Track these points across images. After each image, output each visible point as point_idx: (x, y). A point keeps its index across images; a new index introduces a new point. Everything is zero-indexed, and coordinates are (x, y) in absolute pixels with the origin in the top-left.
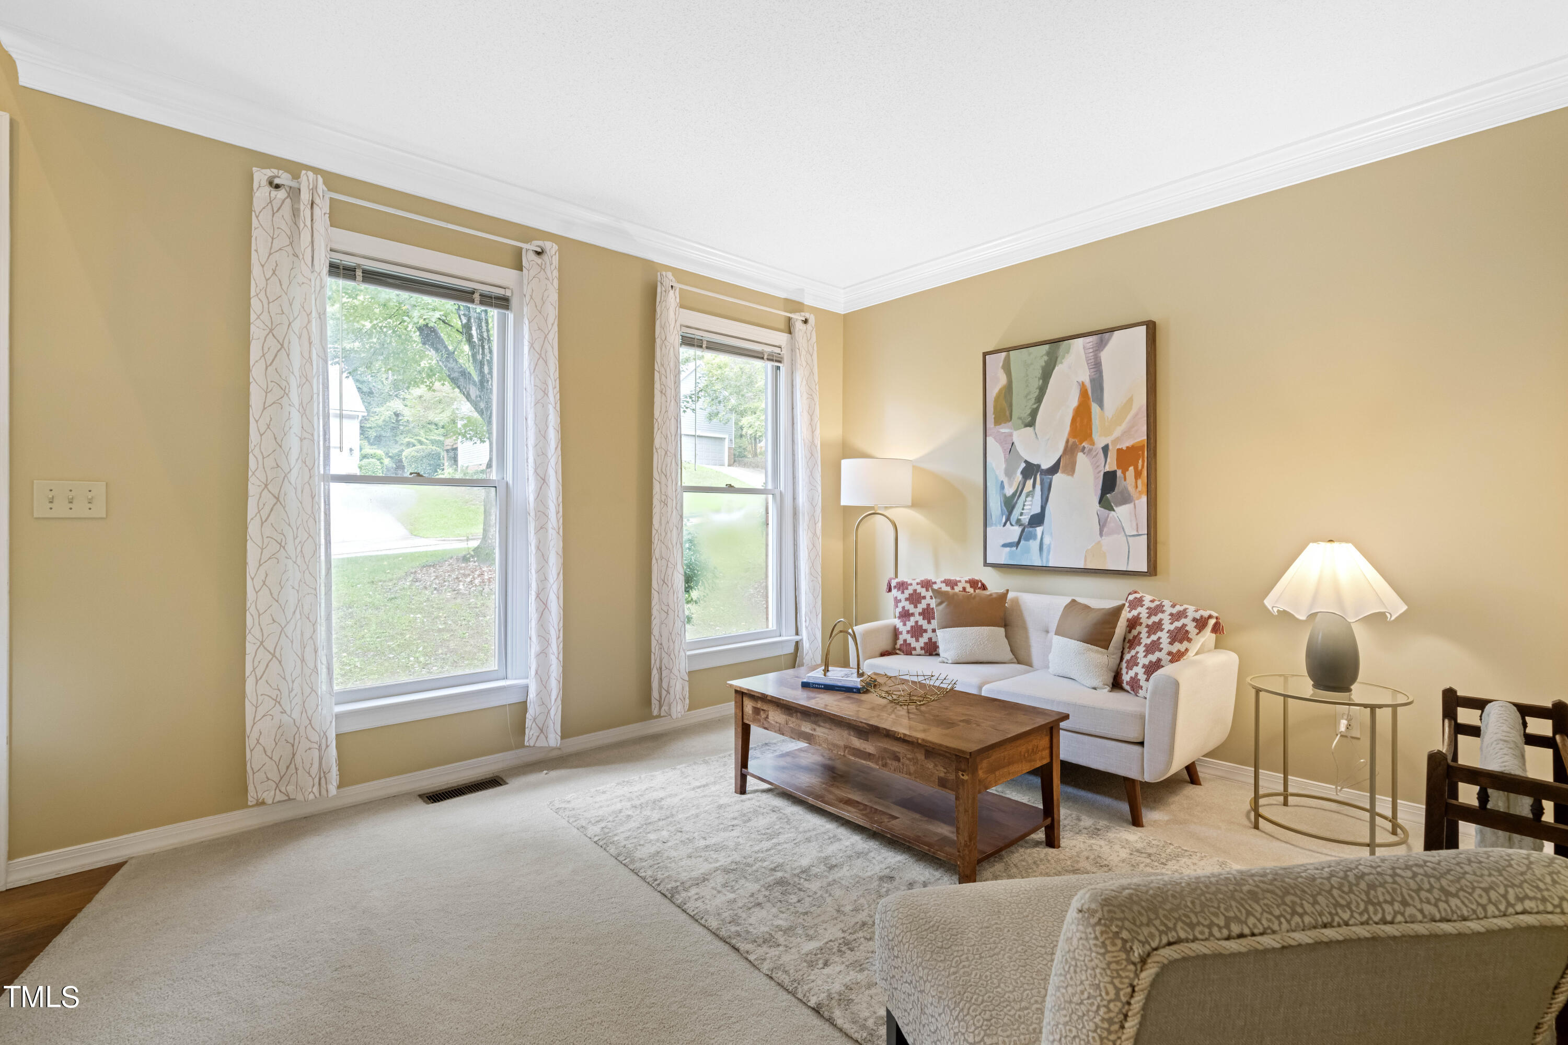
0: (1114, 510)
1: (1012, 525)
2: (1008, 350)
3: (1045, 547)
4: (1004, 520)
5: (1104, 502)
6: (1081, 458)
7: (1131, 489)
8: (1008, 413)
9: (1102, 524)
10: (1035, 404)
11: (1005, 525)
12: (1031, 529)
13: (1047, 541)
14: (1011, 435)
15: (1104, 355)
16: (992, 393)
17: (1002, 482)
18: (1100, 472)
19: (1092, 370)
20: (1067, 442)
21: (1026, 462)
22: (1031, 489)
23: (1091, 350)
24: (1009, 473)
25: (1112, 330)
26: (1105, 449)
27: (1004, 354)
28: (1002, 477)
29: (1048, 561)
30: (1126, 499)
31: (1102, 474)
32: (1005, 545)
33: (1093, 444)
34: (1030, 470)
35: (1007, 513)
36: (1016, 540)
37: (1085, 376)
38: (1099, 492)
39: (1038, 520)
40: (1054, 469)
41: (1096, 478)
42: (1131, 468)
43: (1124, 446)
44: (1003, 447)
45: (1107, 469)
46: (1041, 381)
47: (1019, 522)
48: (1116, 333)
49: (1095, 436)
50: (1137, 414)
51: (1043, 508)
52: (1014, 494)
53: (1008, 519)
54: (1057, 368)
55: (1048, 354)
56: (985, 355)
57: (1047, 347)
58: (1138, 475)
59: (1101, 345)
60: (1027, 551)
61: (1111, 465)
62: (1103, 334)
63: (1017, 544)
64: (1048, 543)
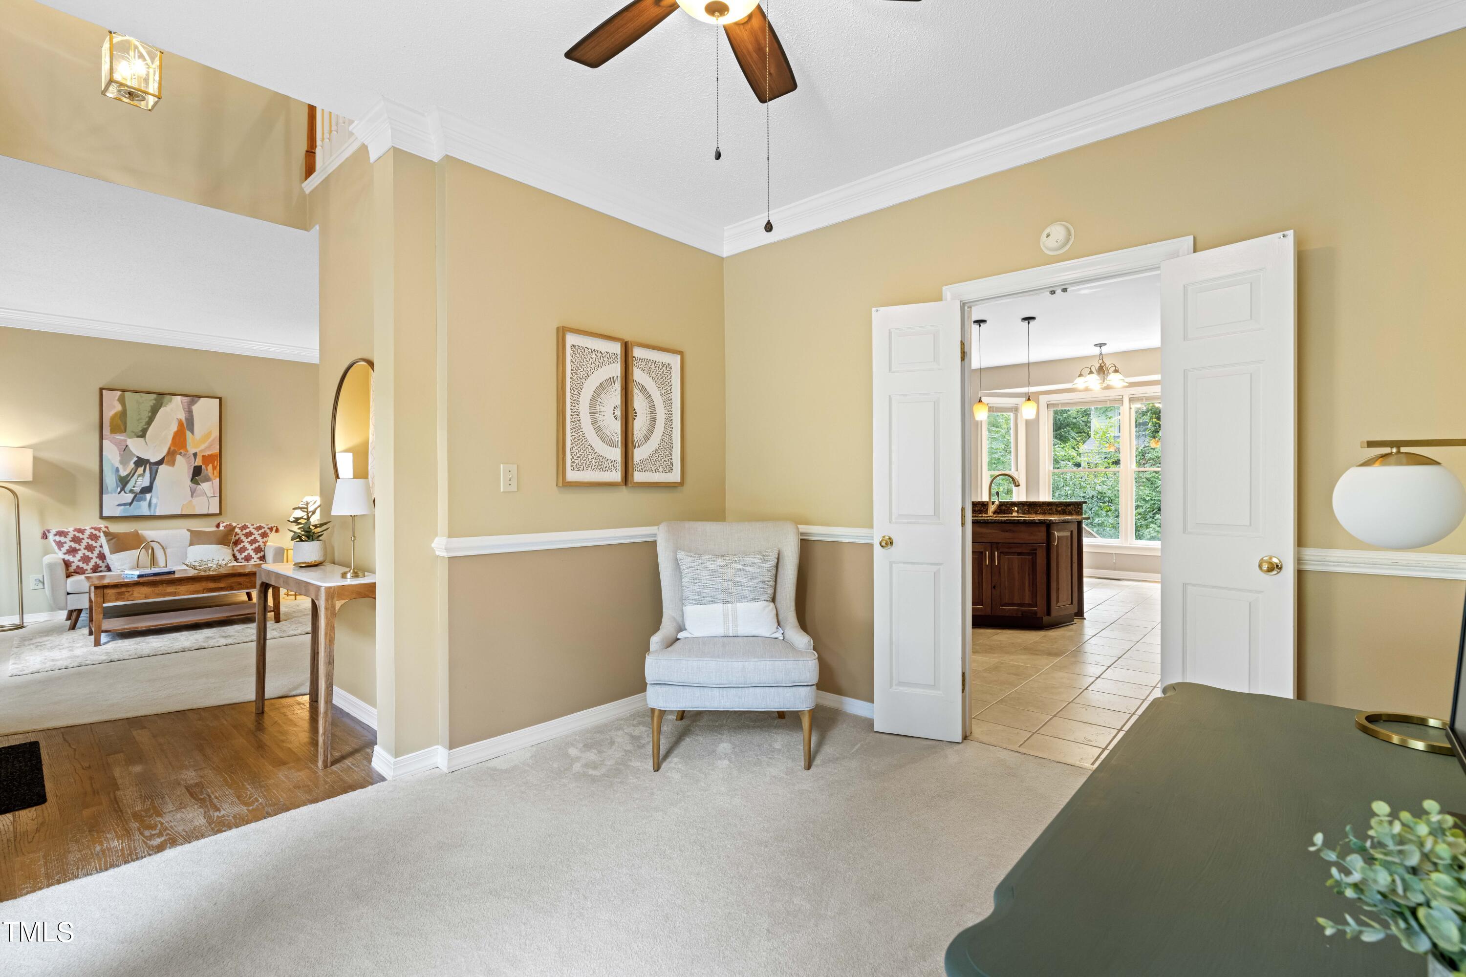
0: (200, 485)
1: (125, 493)
2: (124, 391)
3: (153, 505)
4: (119, 490)
5: (193, 480)
6: (179, 459)
7: (210, 475)
8: (123, 428)
9: (193, 492)
10: (145, 425)
11: (120, 493)
12: (142, 495)
13: (154, 501)
14: (125, 441)
15: (195, 408)
16: (108, 414)
17: (117, 468)
18: (191, 466)
19: (187, 414)
20: (170, 448)
21: (138, 457)
22: (142, 472)
23: (186, 404)
24: (124, 462)
25: (200, 397)
26: (195, 455)
27: (119, 393)
28: (117, 465)
29: (155, 511)
30: (207, 479)
31: (193, 467)
32: (119, 505)
33: (187, 451)
34: (141, 462)
35: (121, 486)
36: (130, 501)
37: (182, 416)
38: (191, 476)
39: (148, 490)
40: (160, 462)
41: (189, 469)
42: (211, 465)
43: (206, 454)
44: (118, 447)
45: (196, 464)
46: (150, 414)
47: (131, 491)
48: (202, 399)
49: (189, 448)
50: (213, 440)
51: (152, 483)
52: (128, 475)
53: (123, 489)
54: (162, 409)
55: (155, 400)
56: (101, 390)
57: (155, 396)
58: (214, 468)
59: (192, 403)
60: (140, 507)
61: (199, 462)
62: (194, 398)
63: (130, 504)
64: (156, 502)
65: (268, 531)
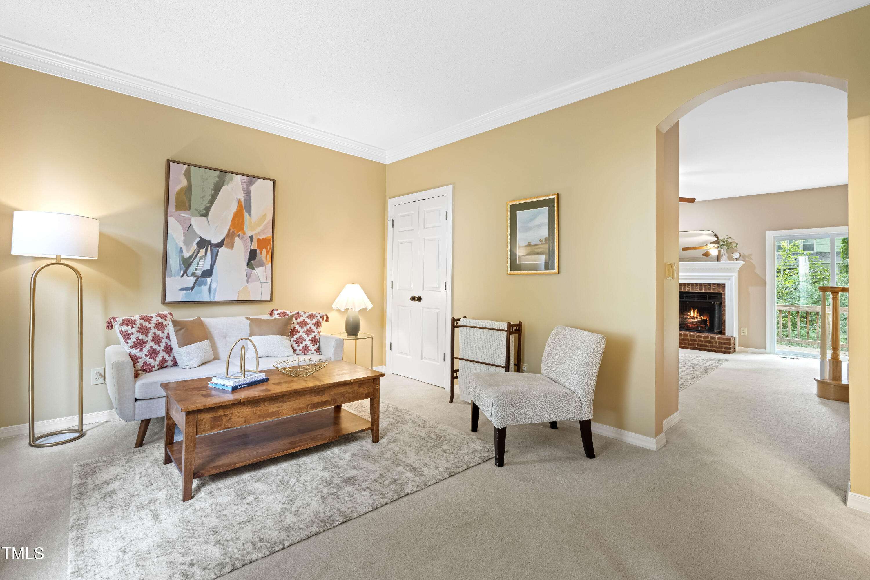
0: (255, 270)
1: (188, 276)
2: (190, 165)
3: (212, 290)
4: (182, 273)
5: (250, 265)
6: (237, 240)
7: (264, 259)
8: (187, 205)
9: (248, 277)
10: (208, 204)
11: (182, 276)
12: (203, 279)
13: (214, 286)
14: (190, 219)
15: (253, 189)
16: (175, 189)
17: (181, 248)
18: (248, 249)
19: (245, 195)
20: (229, 230)
21: (200, 237)
22: (204, 254)
23: (245, 184)
24: (187, 243)
25: (257, 178)
26: (251, 238)
27: (185, 167)
28: (181, 245)
29: (214, 297)
30: (261, 264)
31: (249, 250)
32: (182, 289)
33: (244, 234)
34: (203, 243)
35: (185, 269)
36: (191, 285)
37: (241, 196)
38: (247, 260)
39: (208, 273)
40: (220, 244)
41: (246, 252)
42: (264, 249)
43: (261, 238)
44: (182, 226)
45: (252, 248)
46: (213, 192)
47: (193, 274)
48: (259, 179)
49: (246, 230)
50: (268, 223)
51: (212, 266)
52: (191, 257)
53: (185, 272)
54: (224, 187)
55: (218, 177)
56: (169, 162)
57: (218, 173)
58: (267, 253)
59: (251, 183)
60: (200, 292)
61: (254, 246)
62: (252, 178)
63: (192, 288)
64: (215, 287)
65: (321, 320)
